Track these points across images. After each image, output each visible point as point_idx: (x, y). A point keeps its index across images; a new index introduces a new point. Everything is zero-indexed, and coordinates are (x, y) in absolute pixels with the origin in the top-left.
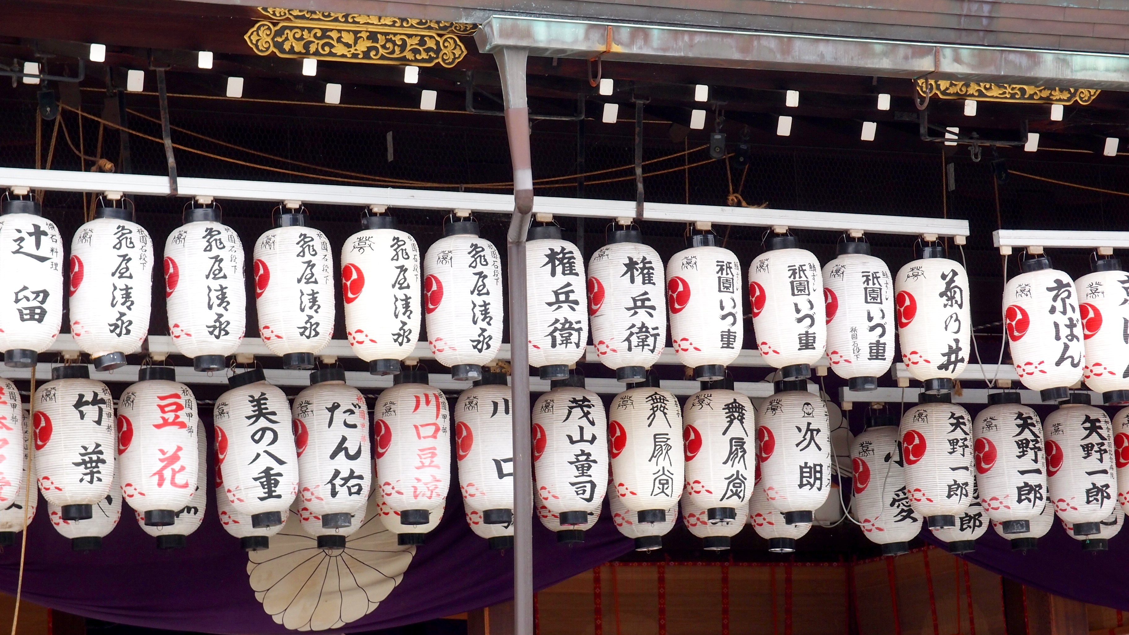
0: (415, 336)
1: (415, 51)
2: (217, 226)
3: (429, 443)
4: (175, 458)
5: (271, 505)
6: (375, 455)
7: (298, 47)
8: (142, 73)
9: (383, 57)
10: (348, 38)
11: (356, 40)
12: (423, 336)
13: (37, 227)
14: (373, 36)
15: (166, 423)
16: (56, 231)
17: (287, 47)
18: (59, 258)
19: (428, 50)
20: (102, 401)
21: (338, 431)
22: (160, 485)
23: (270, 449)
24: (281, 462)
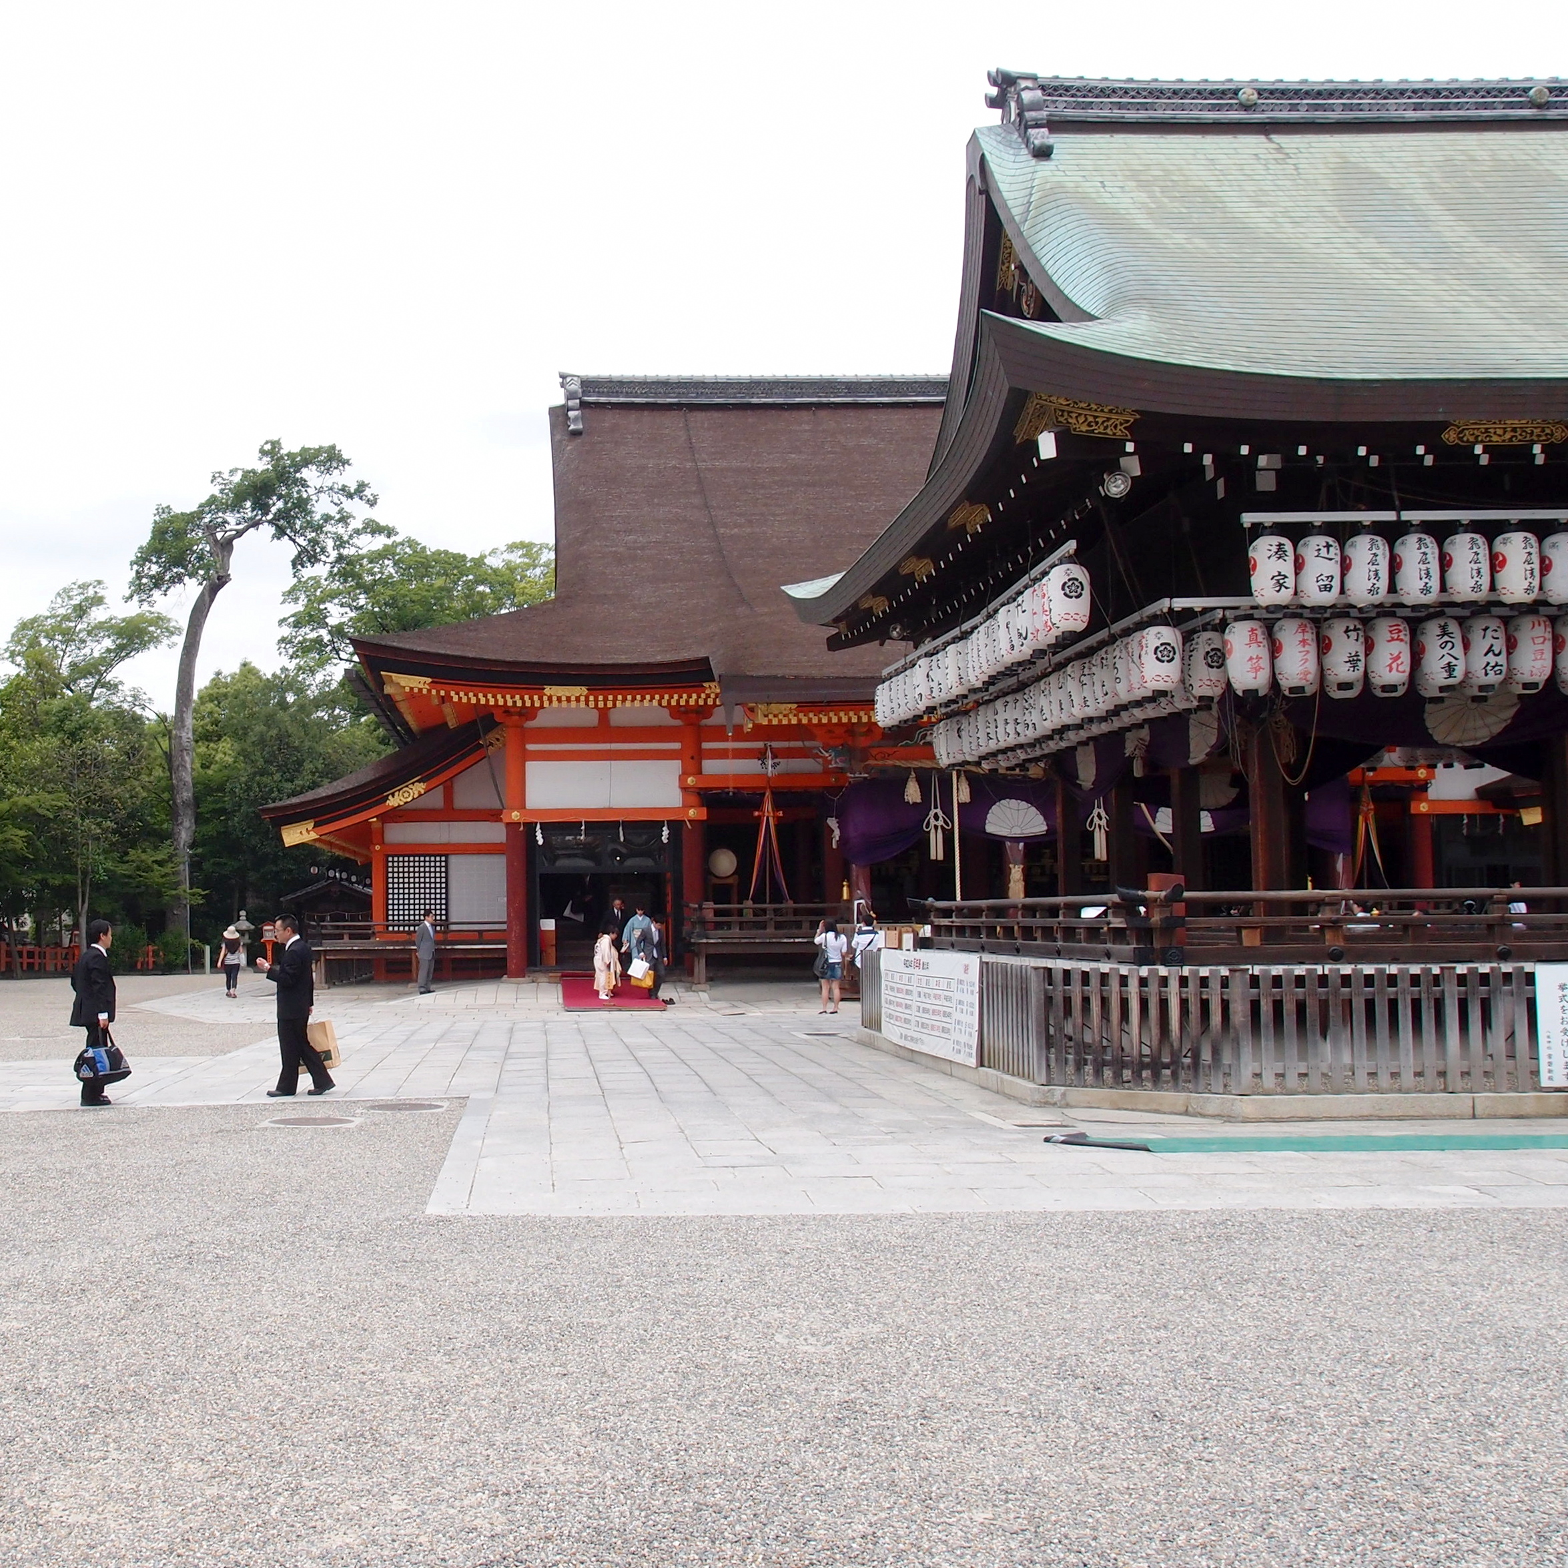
0: (1536, 590)
1: (1539, 436)
2: (1423, 536)
3: (1540, 647)
4: (1398, 657)
5: (1451, 681)
6: (1509, 653)
7: (1472, 439)
8: (1377, 457)
9: (1520, 441)
10: (1499, 432)
11: (1505, 433)
12: (1541, 588)
13: (1327, 543)
14: (1514, 430)
15: (1393, 639)
16: (1337, 544)
17: (1465, 439)
18: (1338, 558)
19: (1547, 434)
20: (1359, 629)
21: (1488, 641)
22: (1390, 671)
23: (1450, 652)
24: (1456, 659)
